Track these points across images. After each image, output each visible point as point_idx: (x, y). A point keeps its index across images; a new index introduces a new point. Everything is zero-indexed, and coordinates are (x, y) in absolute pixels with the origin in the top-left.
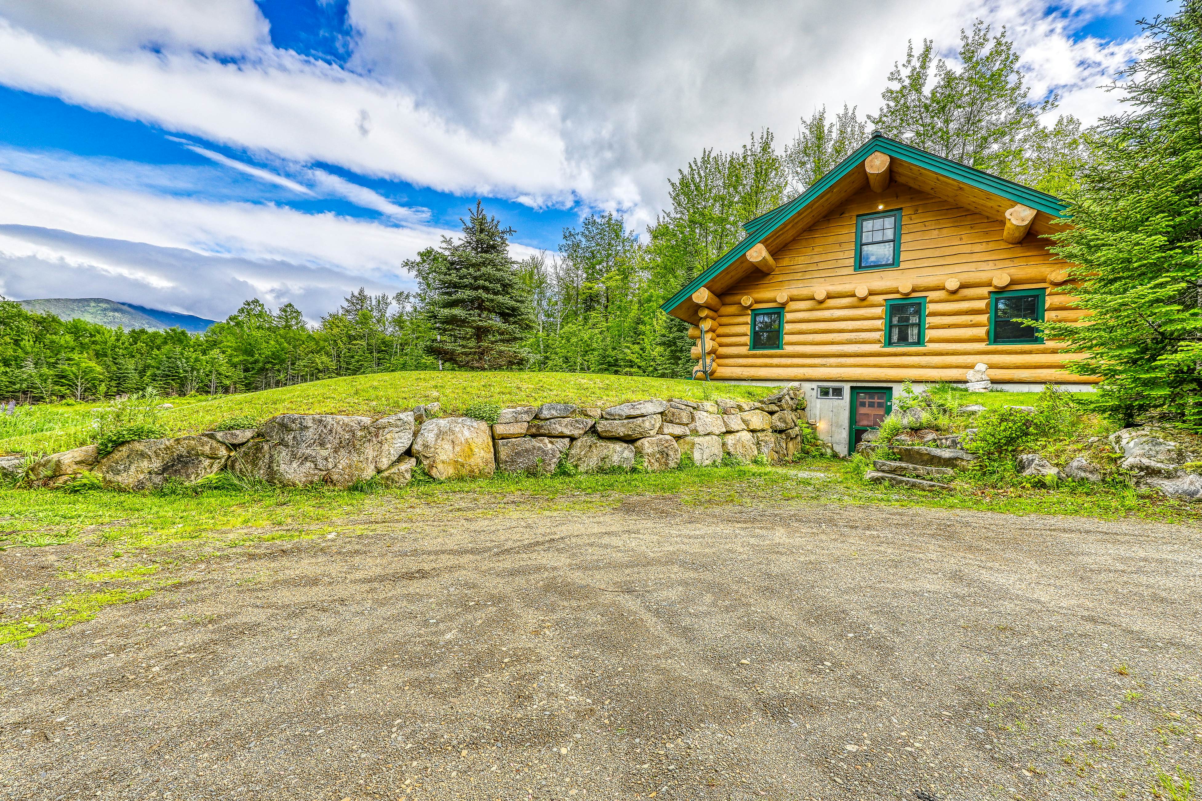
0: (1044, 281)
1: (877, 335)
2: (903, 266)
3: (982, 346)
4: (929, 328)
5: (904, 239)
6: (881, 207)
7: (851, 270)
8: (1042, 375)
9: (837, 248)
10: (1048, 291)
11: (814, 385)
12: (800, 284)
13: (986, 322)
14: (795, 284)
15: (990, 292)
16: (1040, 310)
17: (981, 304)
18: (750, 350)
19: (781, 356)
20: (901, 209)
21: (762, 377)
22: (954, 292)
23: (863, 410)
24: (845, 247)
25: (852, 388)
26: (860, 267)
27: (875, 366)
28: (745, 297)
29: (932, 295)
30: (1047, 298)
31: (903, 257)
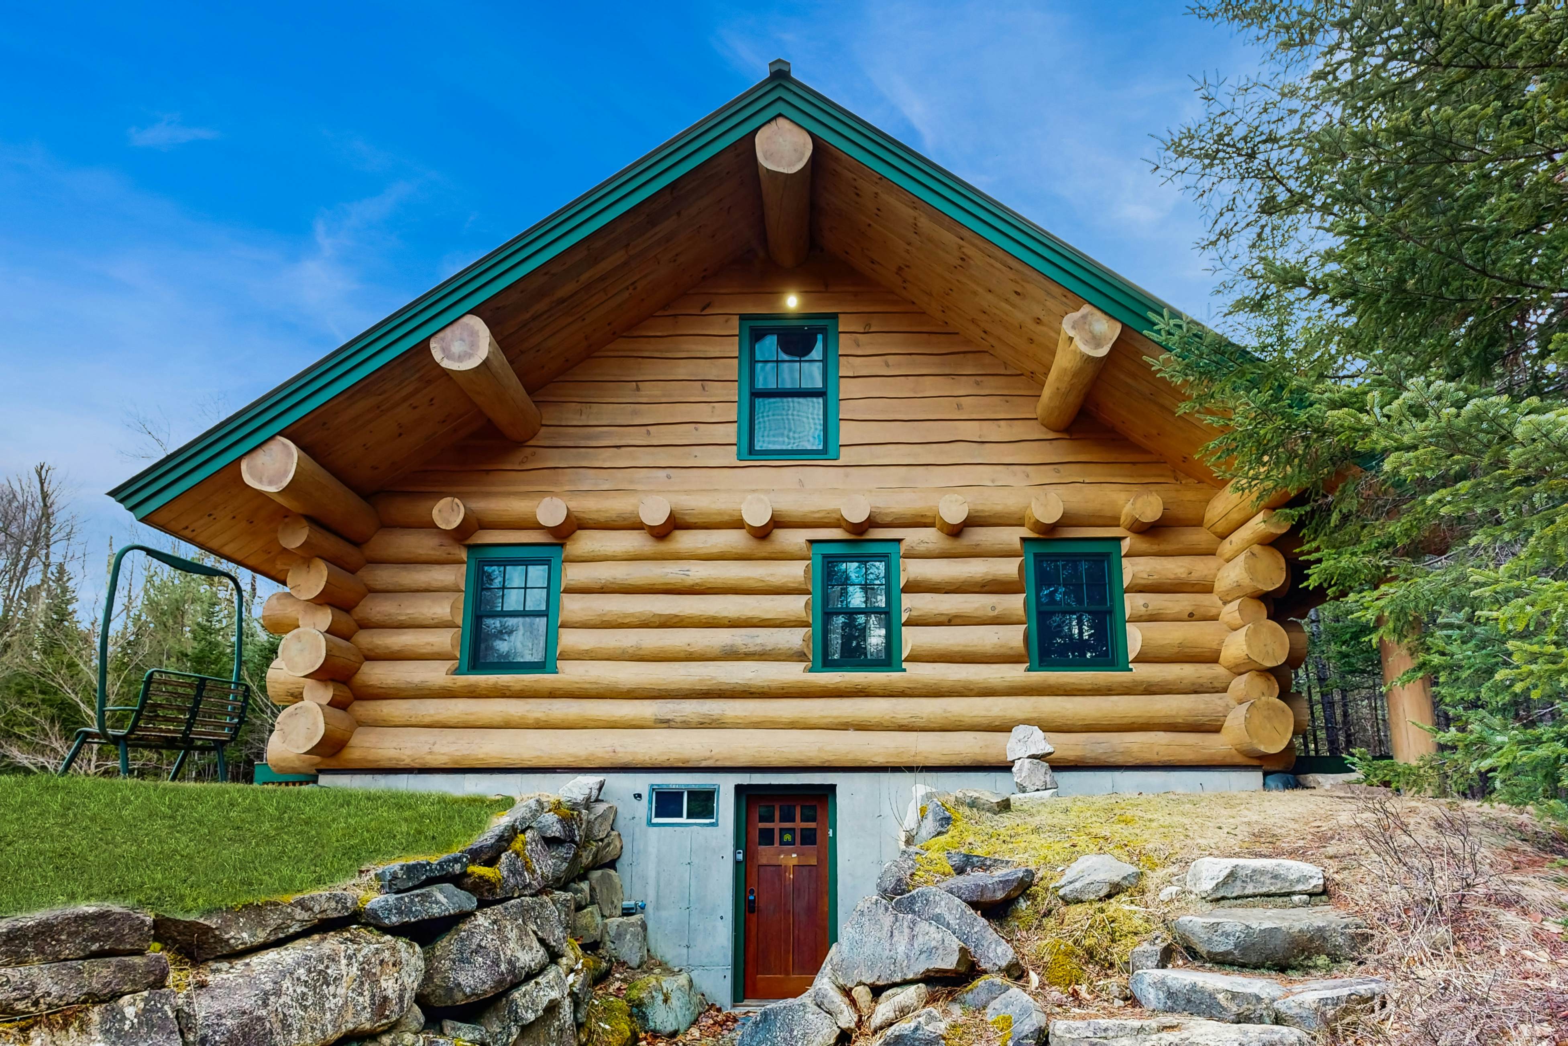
0: (1114, 522)
1: (795, 638)
2: (847, 456)
3: (1016, 673)
4: (909, 623)
5: (847, 388)
6: (792, 302)
7: (730, 456)
8: (1135, 748)
9: (694, 392)
10: (1125, 545)
11: (643, 783)
12: (605, 481)
13: (1021, 612)
14: (589, 479)
15: (1024, 540)
16: (1117, 591)
17: (1009, 568)
18: (457, 672)
19: (553, 694)
20: (834, 316)
21: (493, 763)
22: (956, 532)
23: (766, 854)
24: (718, 391)
25: (739, 789)
26: (752, 451)
27: (793, 725)
28: (445, 502)
29: (912, 537)
30: (1125, 561)
31: (847, 433)
